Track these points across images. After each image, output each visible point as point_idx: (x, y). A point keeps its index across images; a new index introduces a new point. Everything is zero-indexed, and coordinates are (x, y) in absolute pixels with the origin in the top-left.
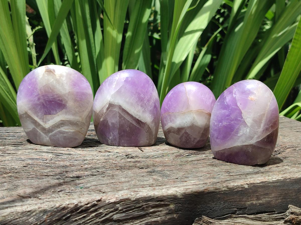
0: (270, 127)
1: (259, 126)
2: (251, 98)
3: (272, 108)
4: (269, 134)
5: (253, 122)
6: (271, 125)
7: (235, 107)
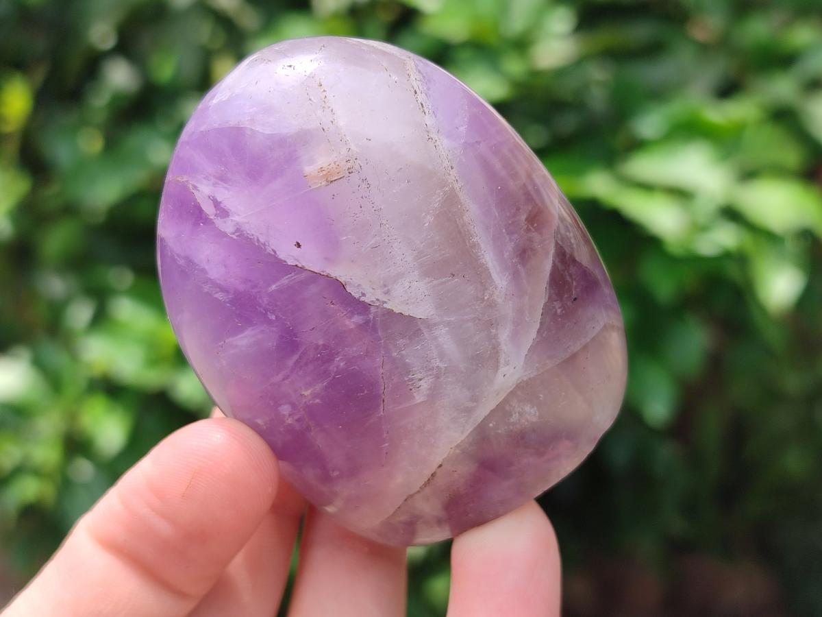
0: (528, 230)
1: (480, 275)
2: (322, 169)
3: (463, 129)
4: (554, 266)
5: (435, 282)
6: (523, 217)
7: (285, 281)
